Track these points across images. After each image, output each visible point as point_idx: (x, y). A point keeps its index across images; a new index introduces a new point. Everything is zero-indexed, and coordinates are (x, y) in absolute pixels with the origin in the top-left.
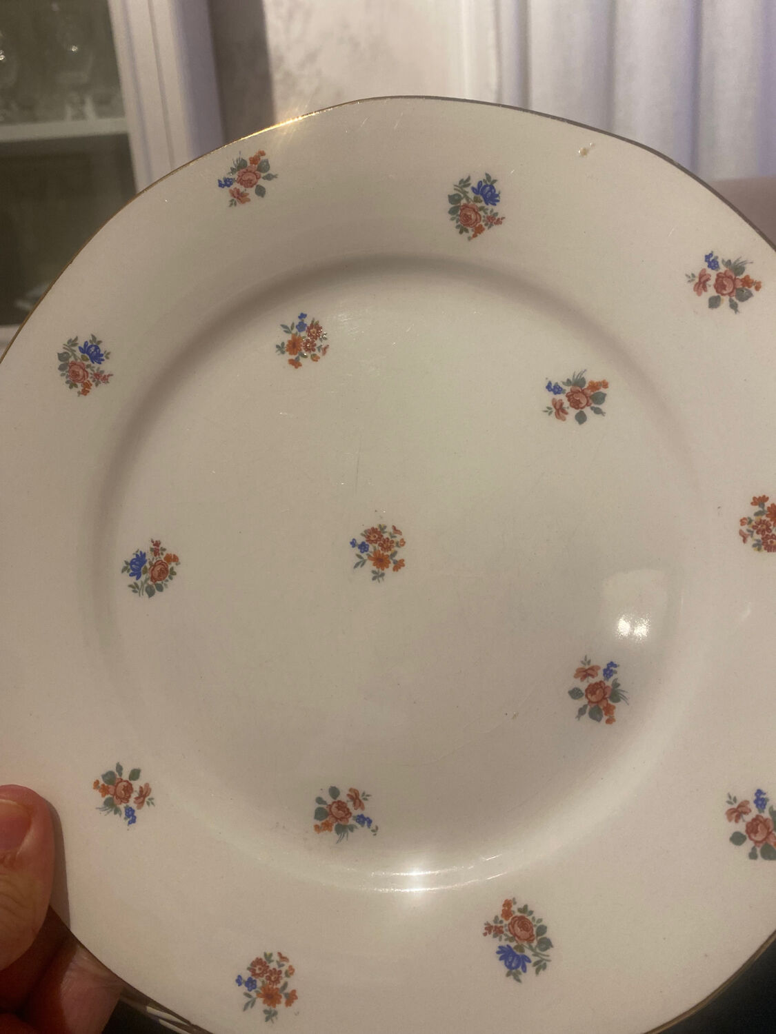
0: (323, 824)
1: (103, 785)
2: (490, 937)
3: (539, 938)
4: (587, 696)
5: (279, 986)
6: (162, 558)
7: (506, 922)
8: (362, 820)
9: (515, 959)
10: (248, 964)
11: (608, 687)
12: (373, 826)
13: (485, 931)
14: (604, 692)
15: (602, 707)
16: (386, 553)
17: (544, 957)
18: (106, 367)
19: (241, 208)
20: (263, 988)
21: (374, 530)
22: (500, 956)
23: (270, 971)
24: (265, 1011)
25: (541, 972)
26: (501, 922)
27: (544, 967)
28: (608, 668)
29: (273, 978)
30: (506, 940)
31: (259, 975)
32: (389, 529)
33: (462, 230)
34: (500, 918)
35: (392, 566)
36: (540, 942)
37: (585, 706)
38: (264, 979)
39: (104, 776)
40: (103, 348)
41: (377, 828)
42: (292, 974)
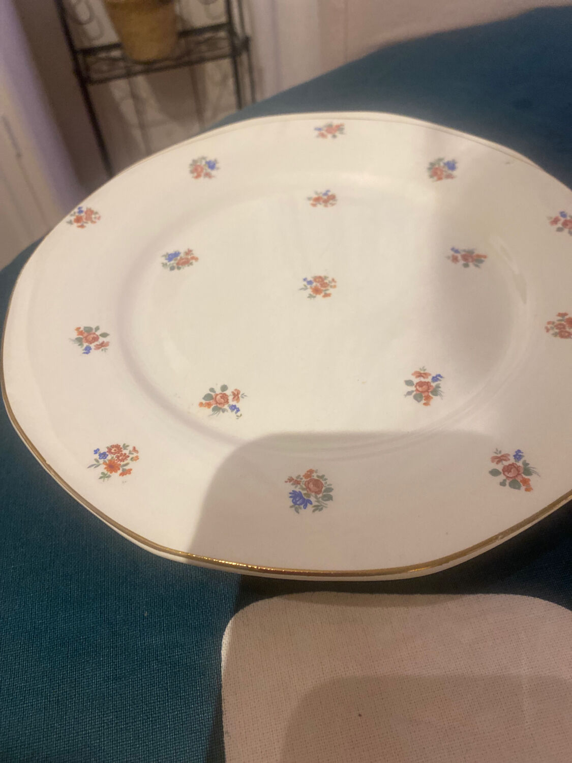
0: (206, 403)
1: (82, 331)
2: (289, 484)
3: (324, 493)
4: (416, 386)
5: (122, 463)
6: (189, 257)
7: (304, 480)
8: (234, 408)
9: (301, 500)
10: (109, 445)
11: (432, 386)
12: (239, 414)
13: (287, 480)
14: (428, 387)
15: (423, 395)
16: (322, 289)
17: (322, 504)
18: (214, 173)
19: (321, 140)
20: (110, 461)
21: (320, 277)
22: (291, 495)
23: (122, 454)
24: (103, 473)
25: (317, 512)
26: (302, 479)
27: (321, 510)
28: (436, 377)
29: (120, 458)
30: (299, 488)
31: (112, 453)
32: (330, 279)
33: (431, 176)
34: (302, 477)
35: (323, 294)
36: (324, 496)
37: (413, 391)
38: (115, 456)
39: (85, 328)
40: (217, 165)
41: (241, 415)
42: (136, 460)
